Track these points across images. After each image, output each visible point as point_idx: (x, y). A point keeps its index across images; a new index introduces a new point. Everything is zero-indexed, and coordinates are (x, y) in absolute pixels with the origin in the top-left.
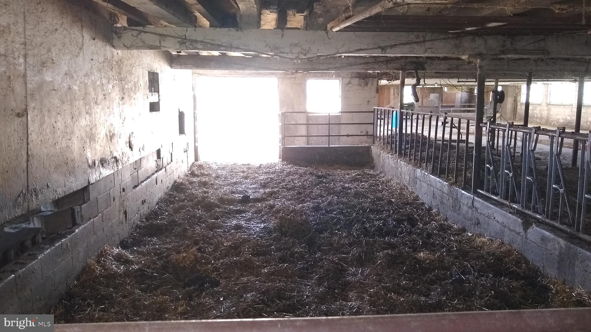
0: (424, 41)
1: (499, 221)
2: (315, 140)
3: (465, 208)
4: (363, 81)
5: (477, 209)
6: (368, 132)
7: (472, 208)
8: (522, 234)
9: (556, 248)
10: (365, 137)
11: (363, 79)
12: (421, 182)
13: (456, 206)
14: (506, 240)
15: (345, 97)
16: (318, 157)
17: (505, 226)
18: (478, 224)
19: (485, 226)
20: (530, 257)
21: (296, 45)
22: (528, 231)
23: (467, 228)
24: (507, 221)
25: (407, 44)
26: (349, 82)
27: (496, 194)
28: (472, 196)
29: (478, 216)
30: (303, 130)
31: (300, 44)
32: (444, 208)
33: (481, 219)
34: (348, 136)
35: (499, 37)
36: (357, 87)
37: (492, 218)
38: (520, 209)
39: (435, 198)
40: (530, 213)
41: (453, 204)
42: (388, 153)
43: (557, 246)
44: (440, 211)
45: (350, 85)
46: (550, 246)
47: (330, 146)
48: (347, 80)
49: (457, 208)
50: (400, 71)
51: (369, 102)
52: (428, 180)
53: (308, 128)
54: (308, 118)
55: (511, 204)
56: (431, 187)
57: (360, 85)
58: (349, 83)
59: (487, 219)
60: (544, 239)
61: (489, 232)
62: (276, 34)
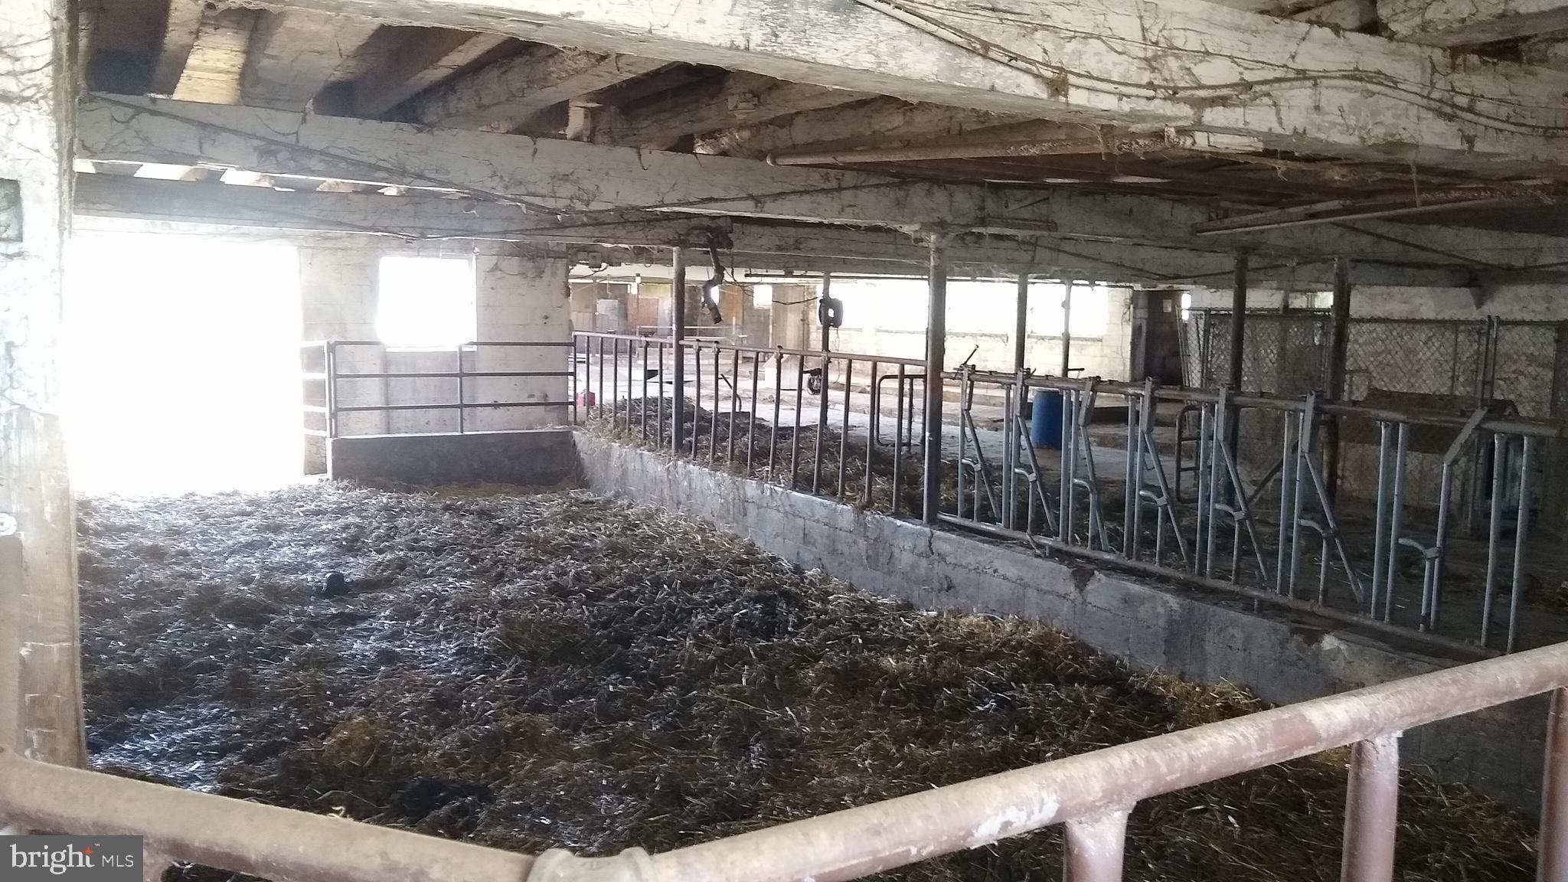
0: (840, 189)
1: (1010, 575)
2: (407, 420)
3: (905, 559)
4: (531, 264)
5: (942, 557)
6: (546, 396)
7: (928, 557)
8: (1072, 597)
9: (1158, 614)
10: (541, 409)
11: (529, 259)
12: (762, 510)
13: (879, 554)
14: (1033, 613)
15: (487, 307)
16: (434, 465)
17: (1026, 586)
18: (949, 588)
19: (971, 591)
20: (1095, 640)
21: (566, 178)
22: (1089, 588)
23: (914, 601)
24: (1030, 575)
25: (806, 192)
26: (496, 264)
27: (993, 521)
28: (927, 530)
29: (949, 571)
30: (371, 393)
31: (574, 178)
32: (840, 564)
33: (957, 577)
34: (496, 405)
35: (975, 189)
36: (518, 280)
37: (990, 571)
38: (1061, 546)
39: (809, 542)
40: (1087, 551)
41: (870, 552)
42: (639, 446)
43: (1161, 610)
44: (830, 571)
45: (498, 274)
46: (1143, 611)
47: (465, 433)
48: (489, 262)
49: (883, 559)
50: (674, 249)
51: (546, 318)
52: (787, 503)
53: (387, 385)
54: (387, 359)
55: (1036, 538)
56: (797, 519)
57: (523, 274)
58: (496, 268)
59: (973, 575)
60: (1128, 600)
61: (983, 603)
62: (517, 147)
